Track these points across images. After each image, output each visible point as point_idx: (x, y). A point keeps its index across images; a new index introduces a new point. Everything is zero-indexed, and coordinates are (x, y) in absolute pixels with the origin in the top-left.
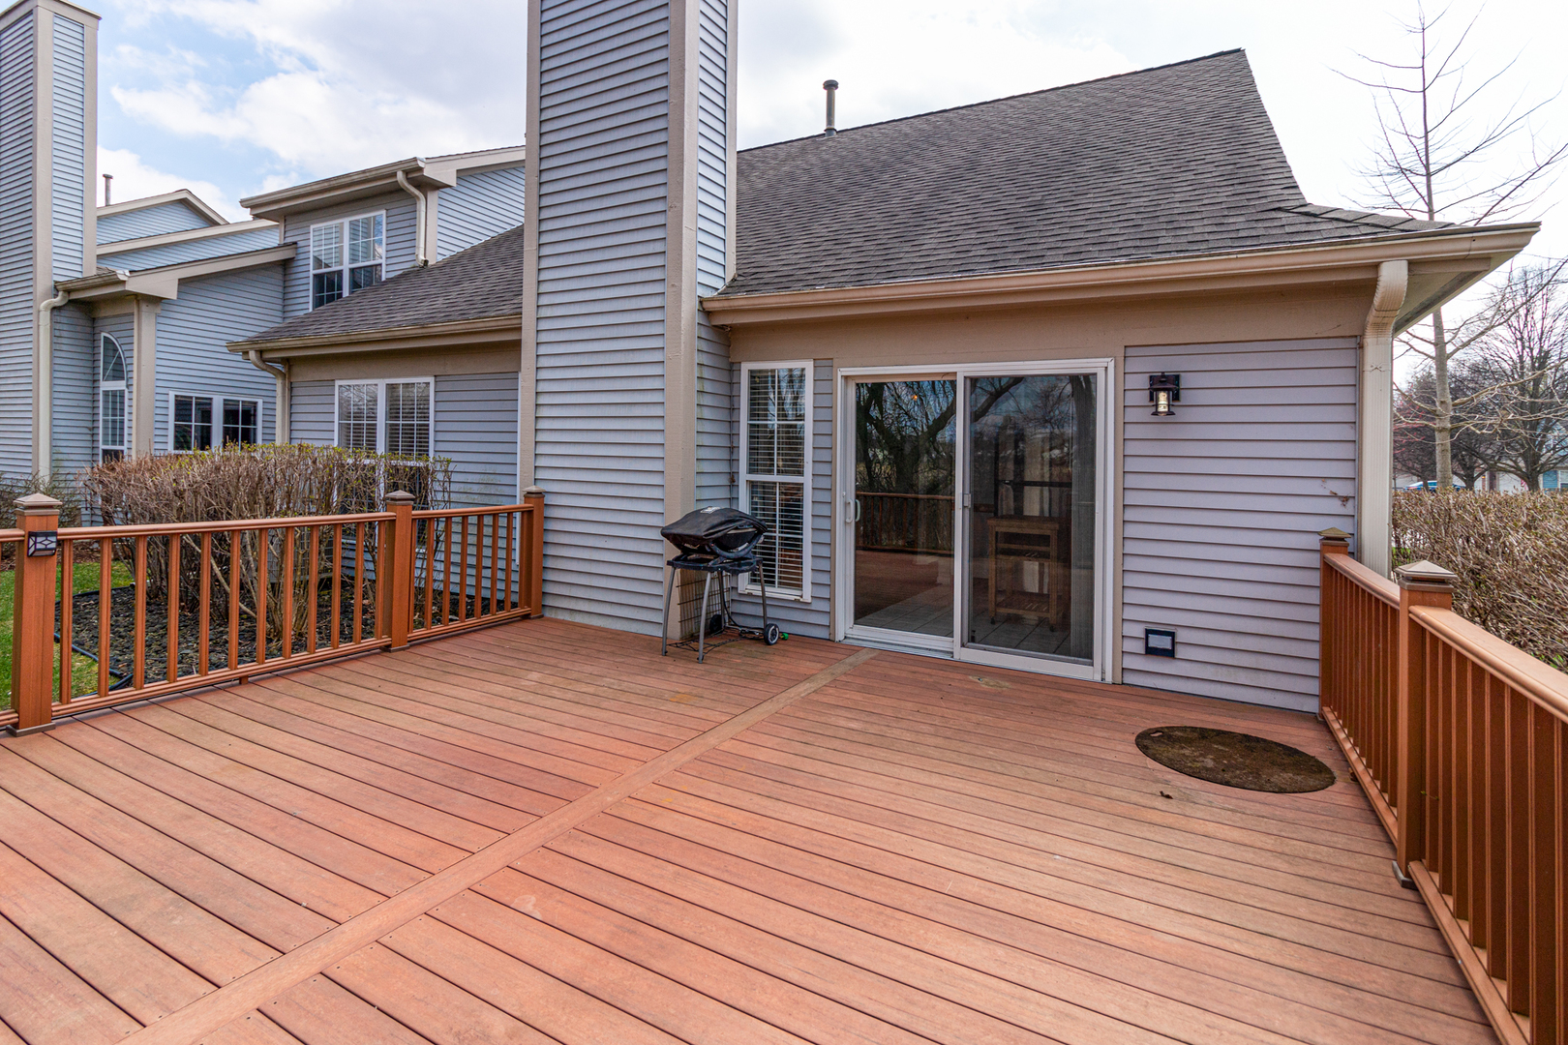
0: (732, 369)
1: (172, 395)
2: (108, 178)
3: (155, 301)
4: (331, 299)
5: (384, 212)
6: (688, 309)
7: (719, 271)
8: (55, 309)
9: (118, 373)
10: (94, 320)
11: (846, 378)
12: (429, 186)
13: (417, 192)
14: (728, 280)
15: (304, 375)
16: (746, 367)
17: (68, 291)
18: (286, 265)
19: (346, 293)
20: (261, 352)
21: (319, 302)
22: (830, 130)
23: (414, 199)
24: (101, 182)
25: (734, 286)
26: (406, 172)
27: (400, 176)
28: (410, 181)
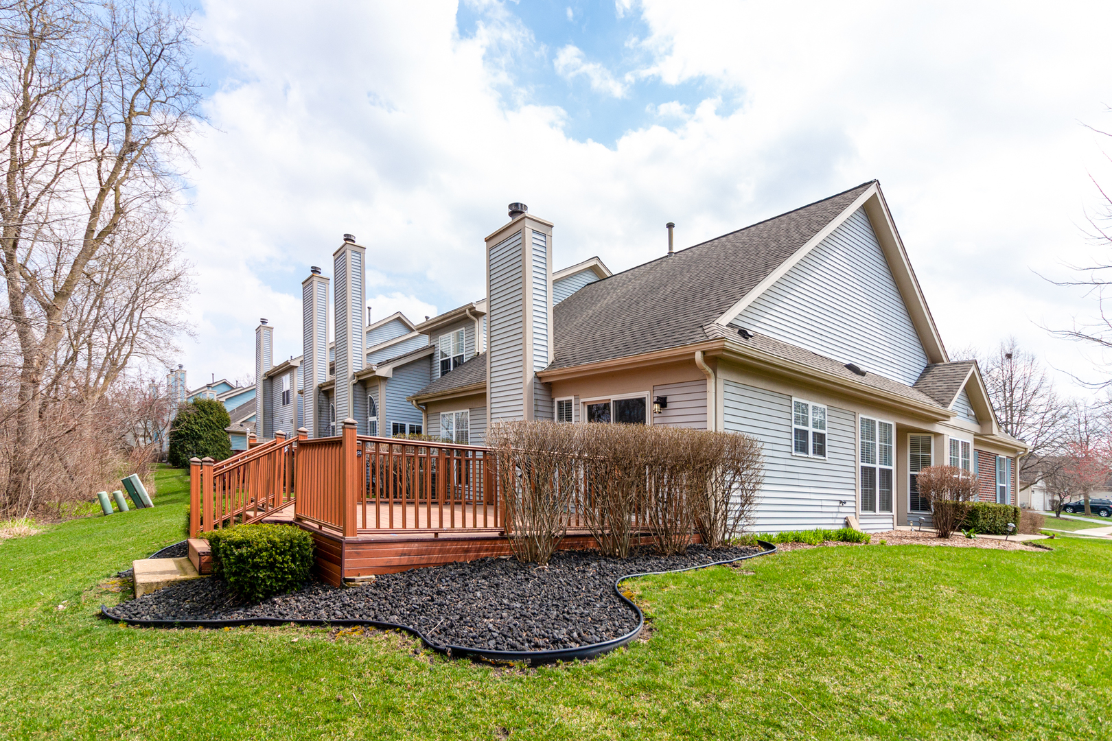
0: (552, 401)
1: (392, 422)
2: (369, 308)
3: (385, 379)
4: (447, 372)
5: (464, 329)
6: (530, 376)
7: (545, 360)
8: (354, 385)
9: (374, 414)
10: (366, 389)
11: (584, 403)
12: (478, 315)
13: (474, 318)
14: (550, 363)
15: (432, 410)
16: (557, 400)
17: (358, 376)
18: (431, 357)
19: (452, 369)
20: (417, 401)
21: (443, 374)
22: (670, 253)
23: (473, 322)
24: (367, 310)
25: (552, 365)
26: (470, 310)
27: (467, 311)
28: (471, 313)
